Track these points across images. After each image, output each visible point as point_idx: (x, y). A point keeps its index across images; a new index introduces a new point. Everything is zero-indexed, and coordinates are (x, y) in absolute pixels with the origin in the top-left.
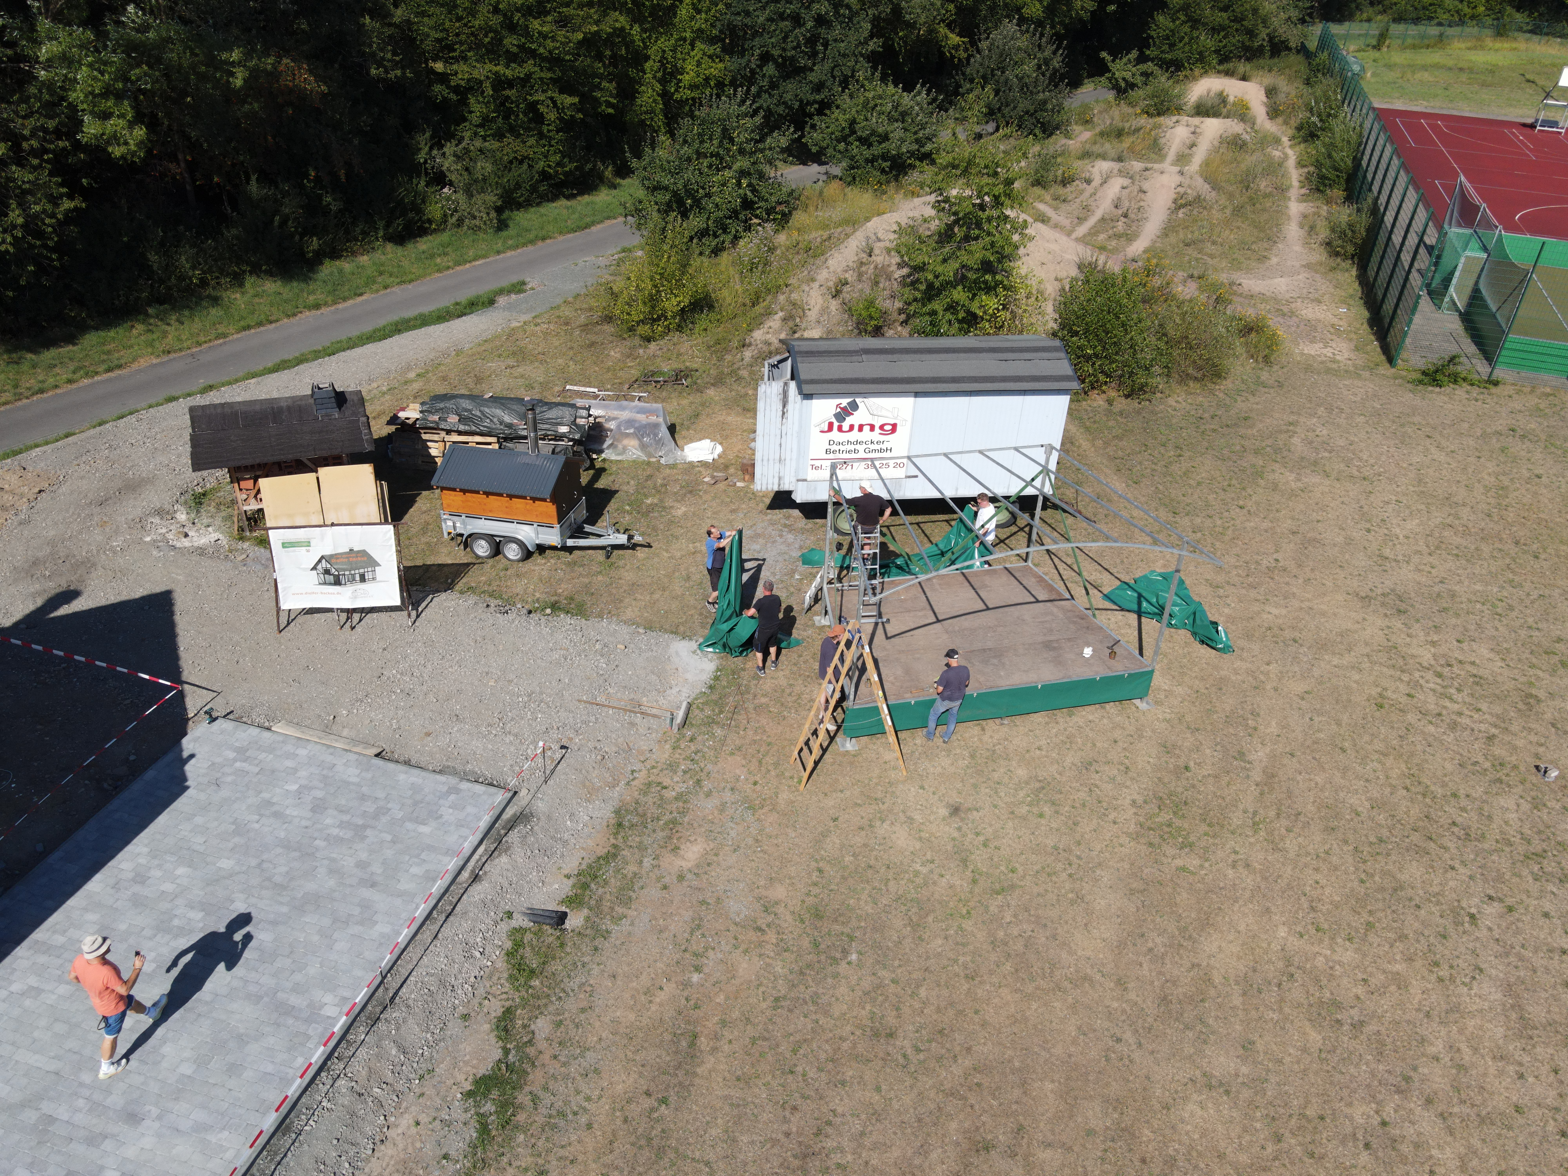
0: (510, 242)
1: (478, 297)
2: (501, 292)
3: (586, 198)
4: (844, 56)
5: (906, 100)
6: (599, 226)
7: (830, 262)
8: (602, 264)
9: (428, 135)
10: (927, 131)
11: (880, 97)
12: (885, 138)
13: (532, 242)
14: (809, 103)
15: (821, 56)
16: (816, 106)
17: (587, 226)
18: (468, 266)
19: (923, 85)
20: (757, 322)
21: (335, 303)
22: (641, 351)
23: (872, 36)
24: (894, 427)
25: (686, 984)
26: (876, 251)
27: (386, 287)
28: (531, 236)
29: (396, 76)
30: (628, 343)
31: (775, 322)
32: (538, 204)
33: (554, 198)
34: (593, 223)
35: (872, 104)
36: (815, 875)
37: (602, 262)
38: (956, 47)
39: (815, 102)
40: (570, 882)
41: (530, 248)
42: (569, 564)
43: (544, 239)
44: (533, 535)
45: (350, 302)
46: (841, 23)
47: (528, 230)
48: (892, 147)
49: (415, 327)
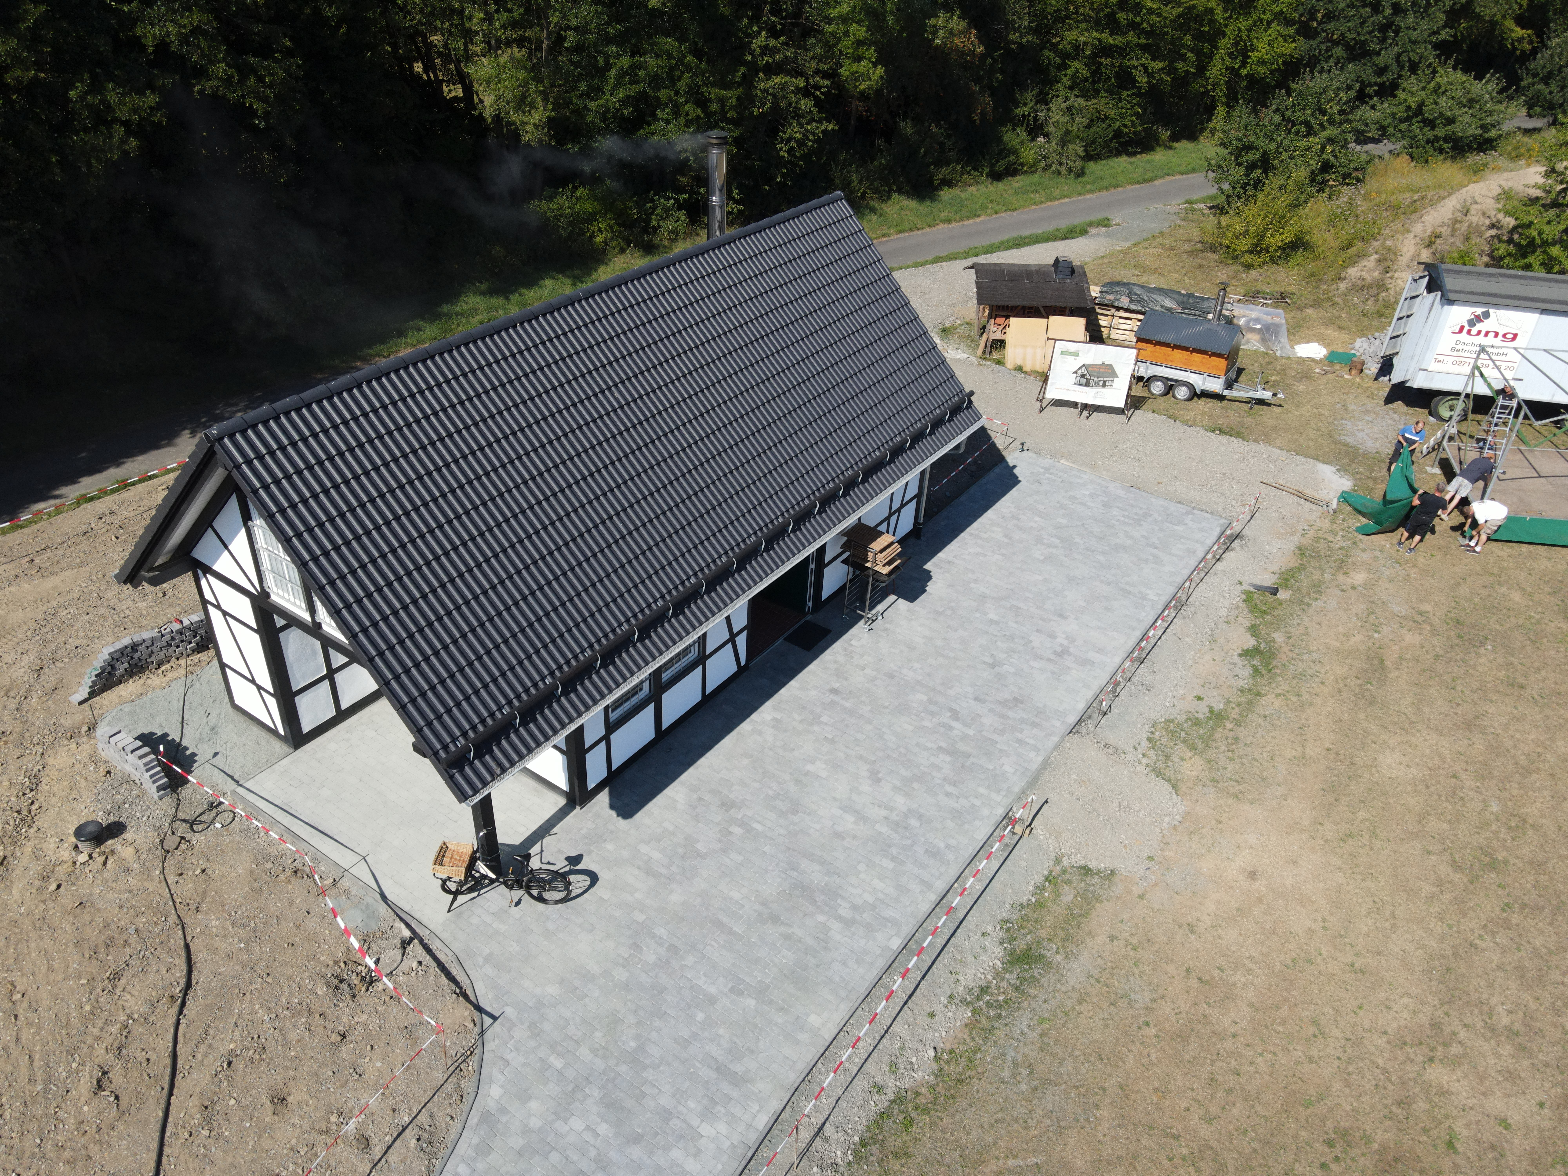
0: (1088, 187)
1: (1076, 226)
2: (1091, 224)
3: (1145, 157)
4: (1414, 43)
5: (1477, 88)
6: (1160, 181)
7: (1425, 218)
8: (1172, 211)
9: (1035, 92)
10: (1495, 117)
11: (1450, 83)
12: (1451, 121)
13: (1107, 188)
14: (1370, 85)
15: (1389, 41)
16: (1376, 88)
17: (1151, 180)
18: (1056, 202)
19: (1492, 75)
20: (1353, 261)
21: (961, 220)
22: (1244, 275)
23: (1444, 27)
24: (1515, 336)
25: (1371, 637)
26: (1473, 212)
27: (996, 212)
28: (1106, 183)
29: (1027, 41)
30: (1233, 268)
31: (1370, 262)
32: (1107, 158)
33: (1118, 154)
34: (1155, 178)
35: (1443, 89)
36: (1453, 604)
37: (1171, 209)
38: (1520, 40)
39: (1376, 84)
40: (1277, 576)
41: (1105, 193)
42: (1223, 408)
43: (1116, 187)
44: (1200, 383)
45: (972, 221)
46: (1415, 12)
47: (1102, 179)
48: (1458, 129)
49: (1029, 244)
